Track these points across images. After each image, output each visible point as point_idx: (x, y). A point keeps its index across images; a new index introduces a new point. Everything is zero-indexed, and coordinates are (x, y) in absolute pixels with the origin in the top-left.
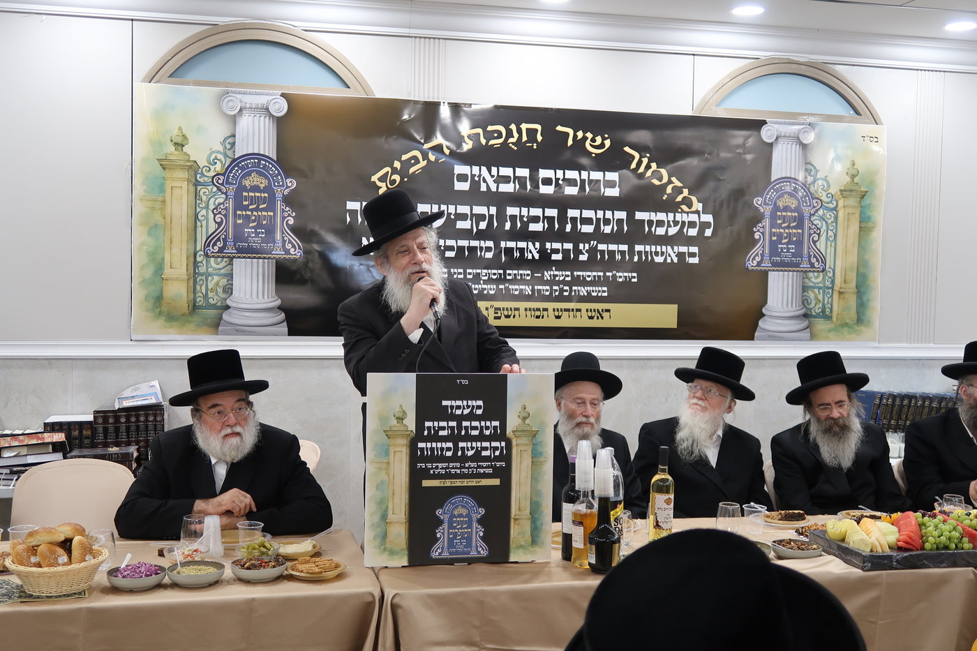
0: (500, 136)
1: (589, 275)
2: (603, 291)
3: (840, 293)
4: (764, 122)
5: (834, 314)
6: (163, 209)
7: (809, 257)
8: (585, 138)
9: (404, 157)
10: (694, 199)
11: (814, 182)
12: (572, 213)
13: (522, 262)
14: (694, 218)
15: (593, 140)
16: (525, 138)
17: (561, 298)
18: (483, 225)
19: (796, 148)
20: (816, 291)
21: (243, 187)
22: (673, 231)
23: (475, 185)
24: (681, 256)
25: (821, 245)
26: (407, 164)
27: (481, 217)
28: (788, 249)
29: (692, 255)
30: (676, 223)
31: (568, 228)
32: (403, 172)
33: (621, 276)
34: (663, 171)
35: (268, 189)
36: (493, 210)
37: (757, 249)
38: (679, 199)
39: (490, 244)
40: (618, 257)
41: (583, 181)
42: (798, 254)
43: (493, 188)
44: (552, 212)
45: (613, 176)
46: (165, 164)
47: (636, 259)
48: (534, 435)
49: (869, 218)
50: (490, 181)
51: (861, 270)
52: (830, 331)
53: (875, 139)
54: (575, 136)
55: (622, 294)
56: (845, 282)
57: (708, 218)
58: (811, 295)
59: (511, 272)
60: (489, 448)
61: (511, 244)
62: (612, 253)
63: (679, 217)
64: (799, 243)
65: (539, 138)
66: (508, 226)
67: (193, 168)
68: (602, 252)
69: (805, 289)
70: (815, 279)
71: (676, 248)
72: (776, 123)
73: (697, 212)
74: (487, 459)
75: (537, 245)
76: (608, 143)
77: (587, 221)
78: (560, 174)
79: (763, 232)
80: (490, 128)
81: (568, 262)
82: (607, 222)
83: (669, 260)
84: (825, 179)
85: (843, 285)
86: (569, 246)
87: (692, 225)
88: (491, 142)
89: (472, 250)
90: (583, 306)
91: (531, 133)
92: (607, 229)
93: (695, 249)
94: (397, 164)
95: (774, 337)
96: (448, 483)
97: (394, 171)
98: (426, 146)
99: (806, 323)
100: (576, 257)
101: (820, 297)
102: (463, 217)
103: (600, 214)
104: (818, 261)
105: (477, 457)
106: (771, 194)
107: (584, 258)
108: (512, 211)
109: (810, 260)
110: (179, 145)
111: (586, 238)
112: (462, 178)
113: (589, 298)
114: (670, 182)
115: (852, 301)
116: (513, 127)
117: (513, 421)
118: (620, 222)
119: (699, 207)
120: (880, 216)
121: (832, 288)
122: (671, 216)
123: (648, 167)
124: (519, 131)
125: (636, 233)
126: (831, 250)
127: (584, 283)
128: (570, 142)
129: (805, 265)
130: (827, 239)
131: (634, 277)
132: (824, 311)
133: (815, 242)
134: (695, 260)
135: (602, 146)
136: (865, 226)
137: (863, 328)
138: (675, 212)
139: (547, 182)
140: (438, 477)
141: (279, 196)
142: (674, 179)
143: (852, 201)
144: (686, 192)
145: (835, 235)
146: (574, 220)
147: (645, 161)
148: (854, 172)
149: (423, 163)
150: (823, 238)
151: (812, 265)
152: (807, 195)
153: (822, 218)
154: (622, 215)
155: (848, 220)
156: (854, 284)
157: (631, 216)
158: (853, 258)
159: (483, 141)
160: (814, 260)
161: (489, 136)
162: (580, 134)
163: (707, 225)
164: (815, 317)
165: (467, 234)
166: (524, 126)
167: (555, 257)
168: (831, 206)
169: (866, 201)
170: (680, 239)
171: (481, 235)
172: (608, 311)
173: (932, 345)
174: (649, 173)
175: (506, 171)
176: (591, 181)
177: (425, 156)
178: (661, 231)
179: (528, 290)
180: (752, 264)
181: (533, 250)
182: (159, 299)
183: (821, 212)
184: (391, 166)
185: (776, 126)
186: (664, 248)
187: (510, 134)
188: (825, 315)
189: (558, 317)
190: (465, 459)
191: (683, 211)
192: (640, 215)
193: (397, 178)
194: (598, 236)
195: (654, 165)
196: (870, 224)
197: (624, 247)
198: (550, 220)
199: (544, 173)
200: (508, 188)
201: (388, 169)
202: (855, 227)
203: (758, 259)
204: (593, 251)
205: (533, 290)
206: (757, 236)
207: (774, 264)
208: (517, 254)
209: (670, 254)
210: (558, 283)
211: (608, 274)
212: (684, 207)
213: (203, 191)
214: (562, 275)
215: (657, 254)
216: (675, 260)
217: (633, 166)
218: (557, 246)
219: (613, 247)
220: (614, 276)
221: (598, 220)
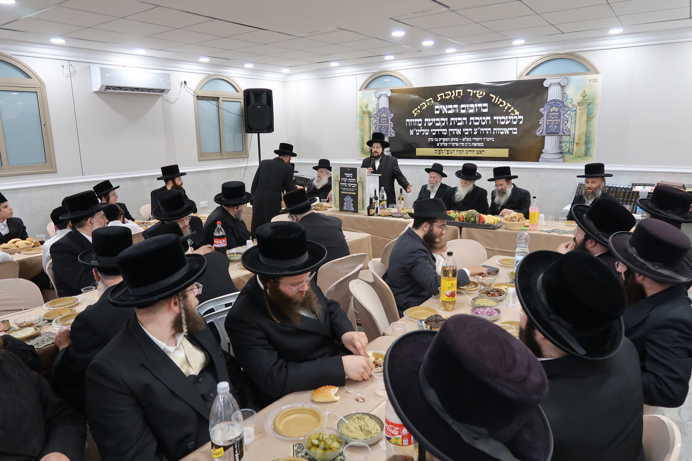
0: (449, 95)
1: (477, 139)
2: (482, 144)
3: (577, 144)
4: (545, 79)
5: (574, 152)
6: (363, 124)
7: (563, 130)
8: (476, 93)
9: (421, 105)
10: (516, 111)
11: (566, 101)
12: (471, 118)
13: (456, 136)
14: (516, 117)
15: (479, 93)
16: (457, 95)
17: (468, 147)
18: (443, 124)
19: (559, 88)
20: (566, 143)
21: (381, 118)
22: (507, 123)
23: (441, 111)
24: (510, 131)
25: (569, 125)
26: (422, 107)
27: (443, 122)
28: (554, 128)
29: (515, 131)
30: (509, 120)
31: (470, 124)
32: (420, 109)
33: (488, 139)
34: (504, 102)
35: (387, 117)
36: (446, 119)
37: (541, 128)
38: (510, 111)
39: (446, 130)
40: (487, 133)
41: (475, 108)
42: (558, 129)
43: (446, 112)
44: (465, 119)
45: (486, 105)
46: (363, 113)
47: (494, 133)
48: (362, 183)
49: (592, 113)
50: (445, 110)
51: (588, 135)
52: (572, 158)
53: (595, 81)
54: (473, 92)
55: (488, 145)
56: (580, 139)
57: (521, 117)
58: (563, 145)
59: (452, 139)
60: (354, 185)
61: (452, 130)
62: (485, 131)
63: (510, 118)
64: (559, 125)
65: (461, 94)
66: (451, 124)
67: (369, 113)
68: (482, 131)
69: (561, 142)
70: (565, 138)
71: (508, 129)
72: (550, 79)
73: (517, 115)
74: (353, 188)
75: (460, 130)
76: (484, 94)
77: (477, 121)
78: (468, 106)
79: (543, 122)
80: (446, 93)
81: (471, 135)
82: (484, 121)
83: (506, 133)
84: (571, 99)
85: (579, 141)
86: (471, 130)
87: (515, 120)
88: (446, 97)
89: (440, 132)
90: (475, 150)
91: (459, 93)
92: (484, 123)
93: (516, 129)
94: (419, 107)
95: (547, 161)
96: (346, 193)
97: (418, 109)
98: (427, 101)
99: (561, 156)
100: (473, 133)
101: (568, 146)
102: (438, 122)
103: (481, 118)
104: (567, 131)
105: (351, 187)
106: (546, 107)
107: (475, 133)
108: (452, 119)
109: (563, 132)
110: (367, 107)
111: (476, 127)
112: (437, 110)
113: (477, 147)
114: (506, 105)
115: (583, 147)
116: (453, 92)
117: (358, 179)
118: (488, 120)
119: (518, 113)
120: (598, 112)
121: (573, 142)
122: (507, 117)
123: (498, 100)
124: (455, 93)
125: (494, 124)
126: (573, 127)
127: (476, 142)
128: (471, 95)
129: (561, 133)
130: (571, 122)
131: (493, 139)
132: (569, 151)
133: (566, 124)
134: (516, 133)
135: (482, 94)
136: (590, 117)
137: (587, 158)
138: (508, 116)
139: (463, 109)
140: (344, 191)
141: (389, 119)
142: (508, 104)
143: (582, 107)
144: (512, 108)
145: (575, 121)
146: (472, 121)
147: (497, 98)
148: (585, 95)
149: (426, 106)
150: (569, 122)
151: (564, 133)
152: (563, 106)
153: (569, 115)
154: (489, 118)
155: (581, 115)
156: (584, 140)
157: (492, 118)
158: (584, 130)
159: (444, 97)
160: (565, 131)
161: (446, 95)
162: (475, 92)
163: (521, 120)
164: (565, 153)
165: (439, 127)
166: (457, 91)
167: (466, 133)
168: (573, 109)
169: (591, 106)
170: (510, 125)
171: (443, 127)
172: (483, 151)
173: (623, 165)
174: (499, 103)
175: (450, 106)
176: (478, 107)
177: (427, 104)
178: (503, 123)
179: (457, 144)
180: (538, 134)
181: (459, 132)
182: (363, 149)
183: (568, 112)
184: (417, 108)
185: (550, 80)
186: (504, 129)
187: (452, 94)
188: (569, 152)
189: (467, 153)
190: (349, 187)
191: (511, 115)
192: (495, 118)
193: (419, 111)
194: (481, 126)
195: (501, 100)
196: (592, 116)
197: (490, 129)
198: (464, 121)
199: (462, 106)
200: (450, 112)
201: (417, 109)
202: (585, 117)
203: (541, 131)
204: (479, 131)
205: (459, 144)
206: (540, 123)
207: (548, 133)
208: (454, 133)
209: (506, 131)
210: (467, 142)
211: (484, 139)
212: (512, 114)
213: (372, 119)
214: (468, 139)
215: (501, 131)
216: (508, 133)
217: (493, 101)
218: (467, 130)
219: (485, 129)
220: (486, 139)
221: (480, 120)
